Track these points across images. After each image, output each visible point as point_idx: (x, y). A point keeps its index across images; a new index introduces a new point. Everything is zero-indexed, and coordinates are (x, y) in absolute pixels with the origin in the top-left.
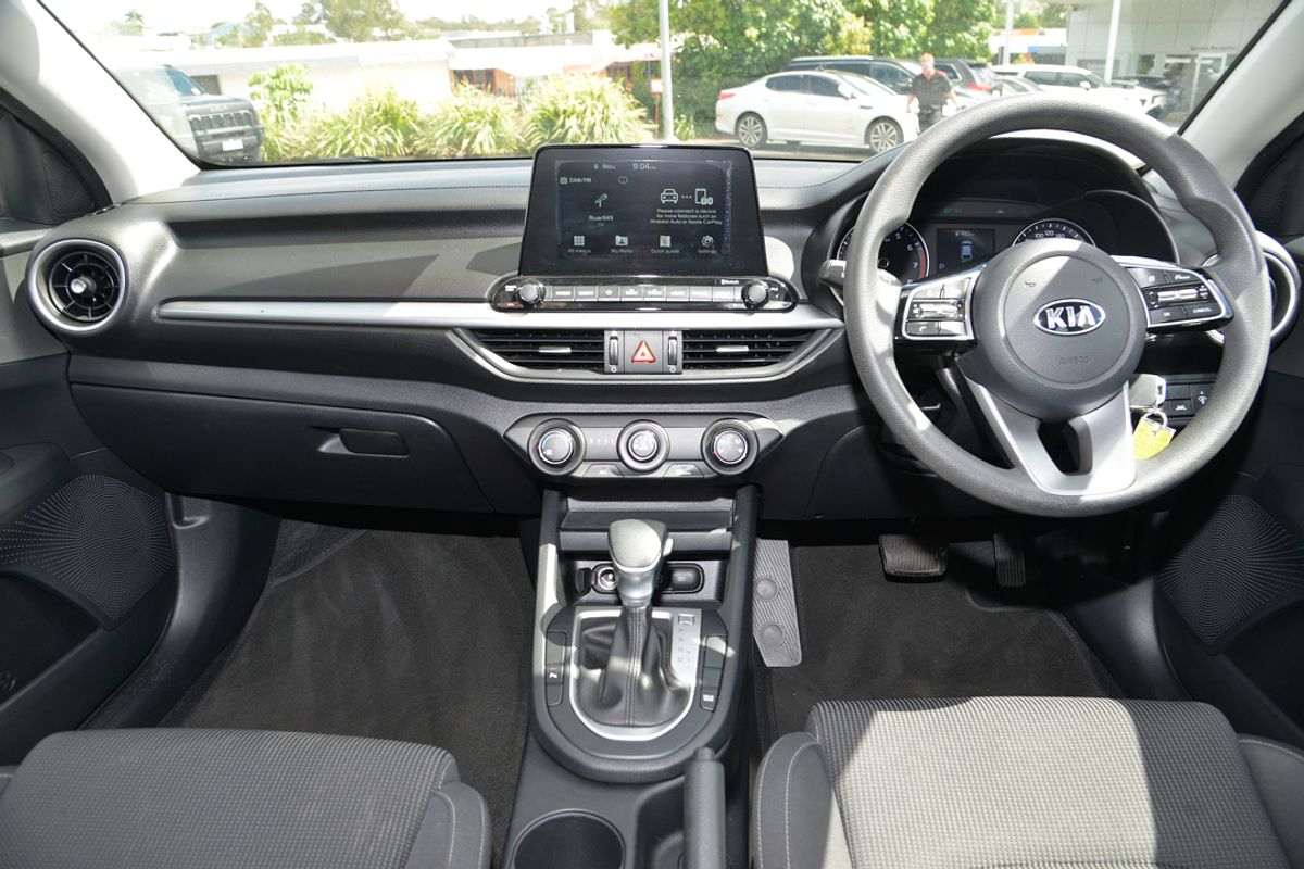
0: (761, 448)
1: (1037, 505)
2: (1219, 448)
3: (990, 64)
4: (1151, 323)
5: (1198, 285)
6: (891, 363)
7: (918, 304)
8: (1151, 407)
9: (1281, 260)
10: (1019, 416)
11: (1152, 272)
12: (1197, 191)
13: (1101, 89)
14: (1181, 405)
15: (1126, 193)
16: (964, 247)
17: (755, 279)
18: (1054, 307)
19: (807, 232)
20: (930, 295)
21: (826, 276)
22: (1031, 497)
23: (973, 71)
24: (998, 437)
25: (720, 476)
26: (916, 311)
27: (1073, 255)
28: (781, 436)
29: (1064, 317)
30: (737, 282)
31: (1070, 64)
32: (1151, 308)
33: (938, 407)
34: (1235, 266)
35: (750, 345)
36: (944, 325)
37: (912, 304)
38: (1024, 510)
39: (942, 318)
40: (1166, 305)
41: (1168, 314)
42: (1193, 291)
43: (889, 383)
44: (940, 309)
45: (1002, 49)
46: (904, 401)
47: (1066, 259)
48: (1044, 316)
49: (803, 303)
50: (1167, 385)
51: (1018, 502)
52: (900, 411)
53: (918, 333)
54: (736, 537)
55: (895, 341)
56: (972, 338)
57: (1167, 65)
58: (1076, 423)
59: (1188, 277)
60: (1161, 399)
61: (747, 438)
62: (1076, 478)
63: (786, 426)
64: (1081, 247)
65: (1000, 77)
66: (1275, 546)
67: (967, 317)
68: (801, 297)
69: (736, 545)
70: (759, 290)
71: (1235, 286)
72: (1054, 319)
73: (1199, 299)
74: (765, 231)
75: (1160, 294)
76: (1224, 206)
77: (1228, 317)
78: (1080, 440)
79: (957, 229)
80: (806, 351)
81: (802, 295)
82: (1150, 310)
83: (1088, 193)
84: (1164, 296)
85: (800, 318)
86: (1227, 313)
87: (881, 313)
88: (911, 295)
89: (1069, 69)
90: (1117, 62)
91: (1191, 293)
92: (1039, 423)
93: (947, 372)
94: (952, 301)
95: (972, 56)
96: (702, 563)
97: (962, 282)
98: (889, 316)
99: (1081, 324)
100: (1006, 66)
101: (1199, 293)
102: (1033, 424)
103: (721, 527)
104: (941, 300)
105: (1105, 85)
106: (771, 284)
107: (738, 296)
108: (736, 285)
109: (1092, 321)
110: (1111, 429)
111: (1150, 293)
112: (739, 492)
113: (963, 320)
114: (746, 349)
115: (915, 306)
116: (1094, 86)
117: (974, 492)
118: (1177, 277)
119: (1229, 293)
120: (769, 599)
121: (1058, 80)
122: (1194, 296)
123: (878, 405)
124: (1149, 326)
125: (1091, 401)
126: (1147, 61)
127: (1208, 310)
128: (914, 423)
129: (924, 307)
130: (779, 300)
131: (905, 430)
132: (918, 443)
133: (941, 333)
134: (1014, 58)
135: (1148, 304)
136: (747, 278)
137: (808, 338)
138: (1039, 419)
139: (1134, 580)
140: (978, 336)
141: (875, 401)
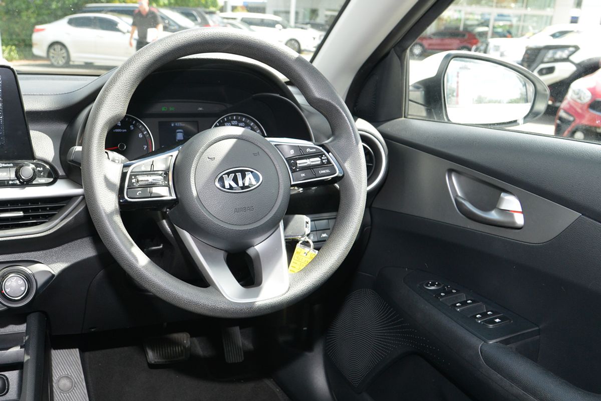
0: (39, 286)
1: (226, 311)
2: (341, 262)
3: (218, 12)
4: (294, 181)
5: (320, 155)
6: (118, 220)
7: (135, 176)
8: (303, 236)
9: (375, 137)
10: (212, 250)
11: (293, 147)
12: (317, 94)
13: (288, 29)
14: (324, 233)
15: (278, 95)
16: (178, 134)
17: (26, 162)
18: (228, 174)
19: (63, 127)
20: (143, 169)
21: (72, 158)
22: (222, 305)
23: (207, 16)
24: (198, 265)
25: (10, 308)
26: (134, 181)
27: (238, 138)
28: (53, 275)
29: (235, 180)
30: (12, 165)
31: (269, 13)
32: (293, 171)
33: (161, 247)
34: (342, 142)
35: (24, 210)
36: (155, 190)
37: (131, 176)
38: (218, 315)
39: (153, 185)
40: (303, 169)
41: (304, 175)
42: (318, 159)
43: (117, 234)
44: (150, 179)
45: (226, 2)
46: (128, 245)
47: (235, 140)
48: (221, 180)
49: (62, 178)
50: (311, 221)
51: (214, 309)
52: (127, 253)
53: (136, 197)
54: (27, 352)
55: (119, 202)
56: (175, 198)
57: (326, 16)
58: (251, 252)
59: (315, 150)
60: (308, 231)
61: (28, 278)
62: (253, 290)
63: (56, 268)
64: (244, 132)
65: (225, 21)
66: (389, 319)
67: (171, 183)
68: (60, 174)
69: (27, 358)
70: (28, 169)
71: (343, 156)
72: (228, 182)
73: (323, 163)
74: (30, 126)
75: (298, 162)
76: (334, 103)
77: (341, 175)
78: (254, 263)
79: (173, 122)
80: (66, 213)
81: (61, 172)
82: (292, 172)
83: (254, 95)
84: (301, 163)
85: (61, 189)
86: (340, 173)
87: (109, 184)
88: (130, 170)
89: (268, 16)
90: (297, 13)
91: (316, 161)
92: (226, 254)
93: (164, 222)
94: (160, 172)
95: (206, 6)
96: (6, 374)
97: (166, 159)
98: (114, 185)
99: (246, 184)
100: (229, 14)
101: (322, 160)
102: (222, 255)
103: (16, 345)
104: (151, 172)
105: (291, 27)
106: (37, 165)
107: (13, 176)
108: (11, 167)
109: (254, 182)
110: (273, 254)
111: (291, 161)
112: (28, 317)
113: (168, 186)
114: (21, 214)
115: (133, 177)
116: (284, 27)
117: (182, 306)
118: (308, 150)
119: (340, 159)
120: (68, 390)
121: (262, 23)
122: (319, 162)
123: (111, 250)
124: (292, 183)
125: (258, 237)
126: (314, 12)
127: (328, 171)
128: (137, 260)
129: (140, 178)
130: (44, 177)
131: (131, 266)
132: (141, 275)
133: (152, 195)
134: (234, 8)
135: (291, 169)
136: (19, 161)
137: (67, 204)
138: (226, 251)
139: (310, 349)
140: (179, 196)
141: (108, 246)
